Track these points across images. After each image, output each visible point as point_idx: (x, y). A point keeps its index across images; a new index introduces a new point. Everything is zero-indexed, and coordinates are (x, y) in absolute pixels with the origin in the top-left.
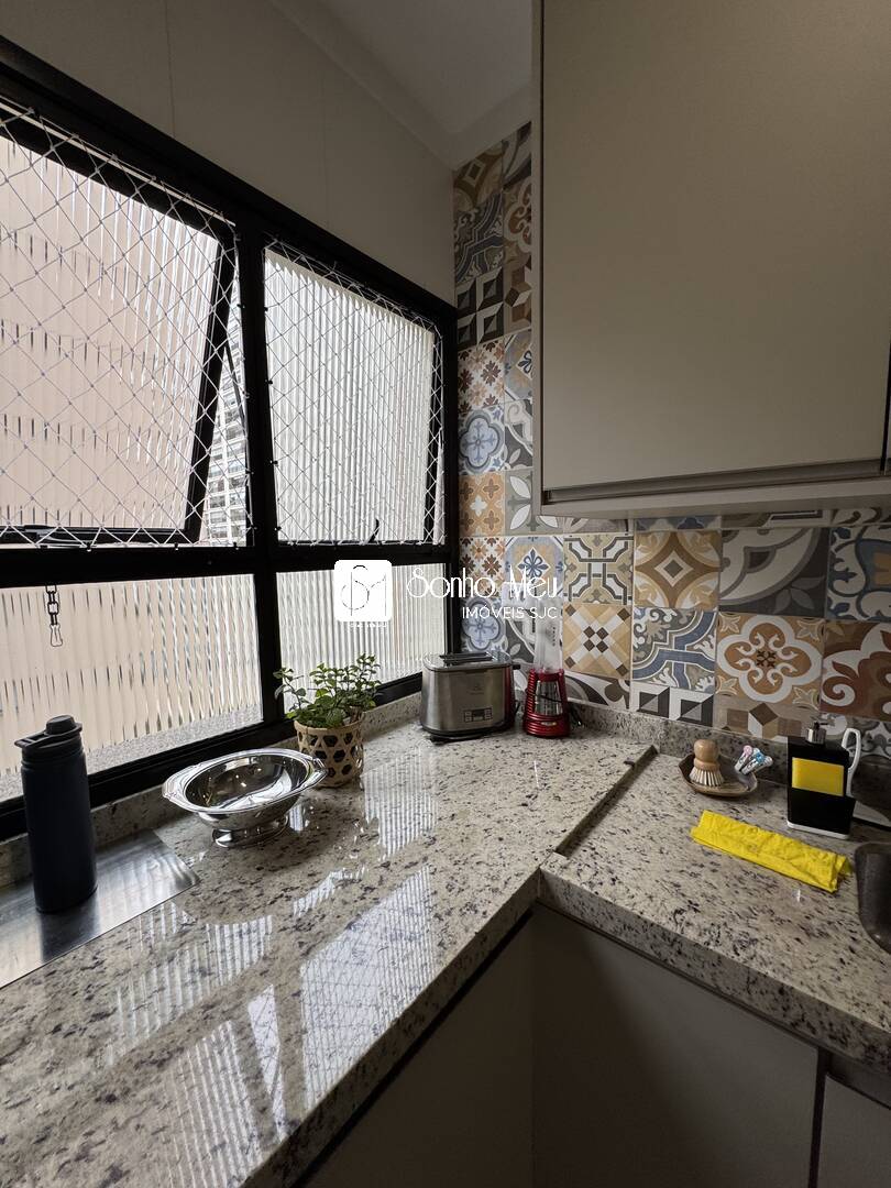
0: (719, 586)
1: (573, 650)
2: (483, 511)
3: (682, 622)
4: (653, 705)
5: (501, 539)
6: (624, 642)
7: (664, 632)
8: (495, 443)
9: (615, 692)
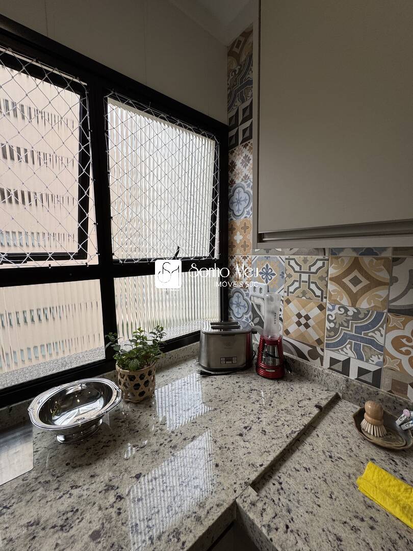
0: (388, 295)
1: (290, 324)
2: (240, 240)
3: (360, 316)
4: (339, 367)
5: (250, 256)
6: (321, 324)
7: (347, 321)
8: (247, 202)
9: (314, 355)
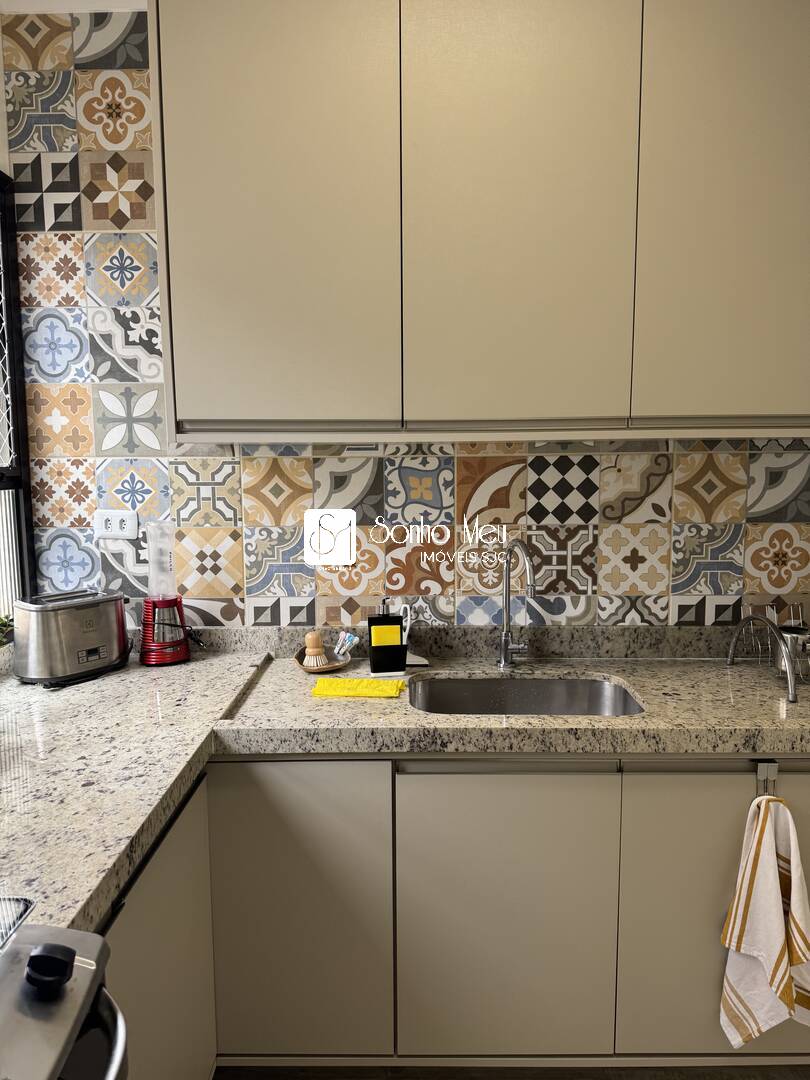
0: (313, 504)
1: (185, 576)
2: (63, 427)
3: (286, 537)
4: (266, 617)
5: (91, 460)
6: (237, 561)
7: (272, 548)
8: (77, 350)
9: (231, 611)
